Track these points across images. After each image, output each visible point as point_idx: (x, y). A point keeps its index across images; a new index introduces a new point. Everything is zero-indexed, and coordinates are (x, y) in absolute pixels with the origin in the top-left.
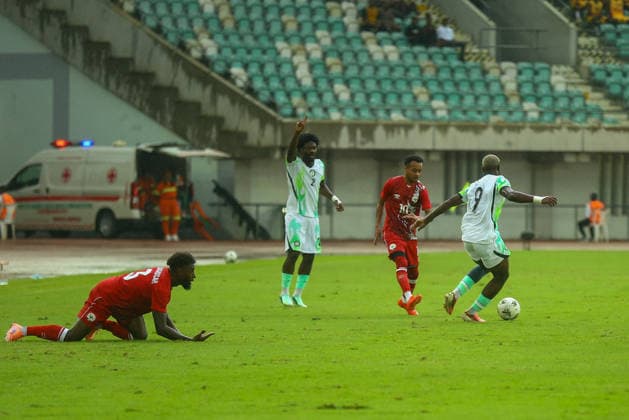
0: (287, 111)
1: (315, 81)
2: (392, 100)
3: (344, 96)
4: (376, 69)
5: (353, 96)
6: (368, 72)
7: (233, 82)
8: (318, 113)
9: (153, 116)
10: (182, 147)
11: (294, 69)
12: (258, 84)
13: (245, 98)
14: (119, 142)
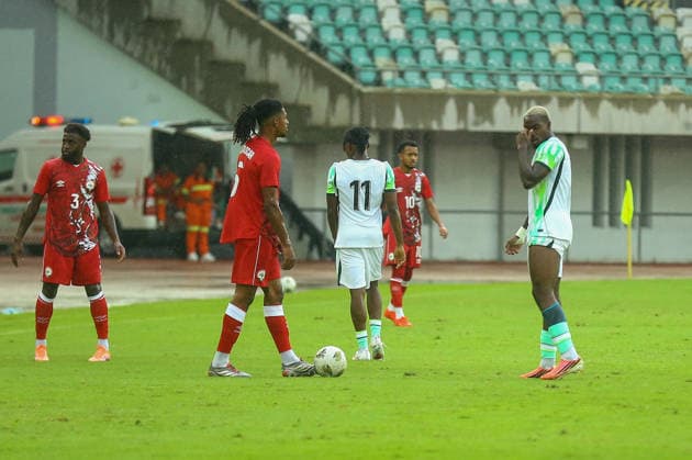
0: (369, 76)
1: (409, 33)
2: (519, 62)
3: (451, 56)
4: (497, 16)
5: (462, 55)
6: (485, 20)
7: (292, 34)
8: (414, 79)
9: (176, 82)
10: (217, 126)
11: (380, 15)
12: (327, 37)
13: (309, 58)
14: (128, 120)
